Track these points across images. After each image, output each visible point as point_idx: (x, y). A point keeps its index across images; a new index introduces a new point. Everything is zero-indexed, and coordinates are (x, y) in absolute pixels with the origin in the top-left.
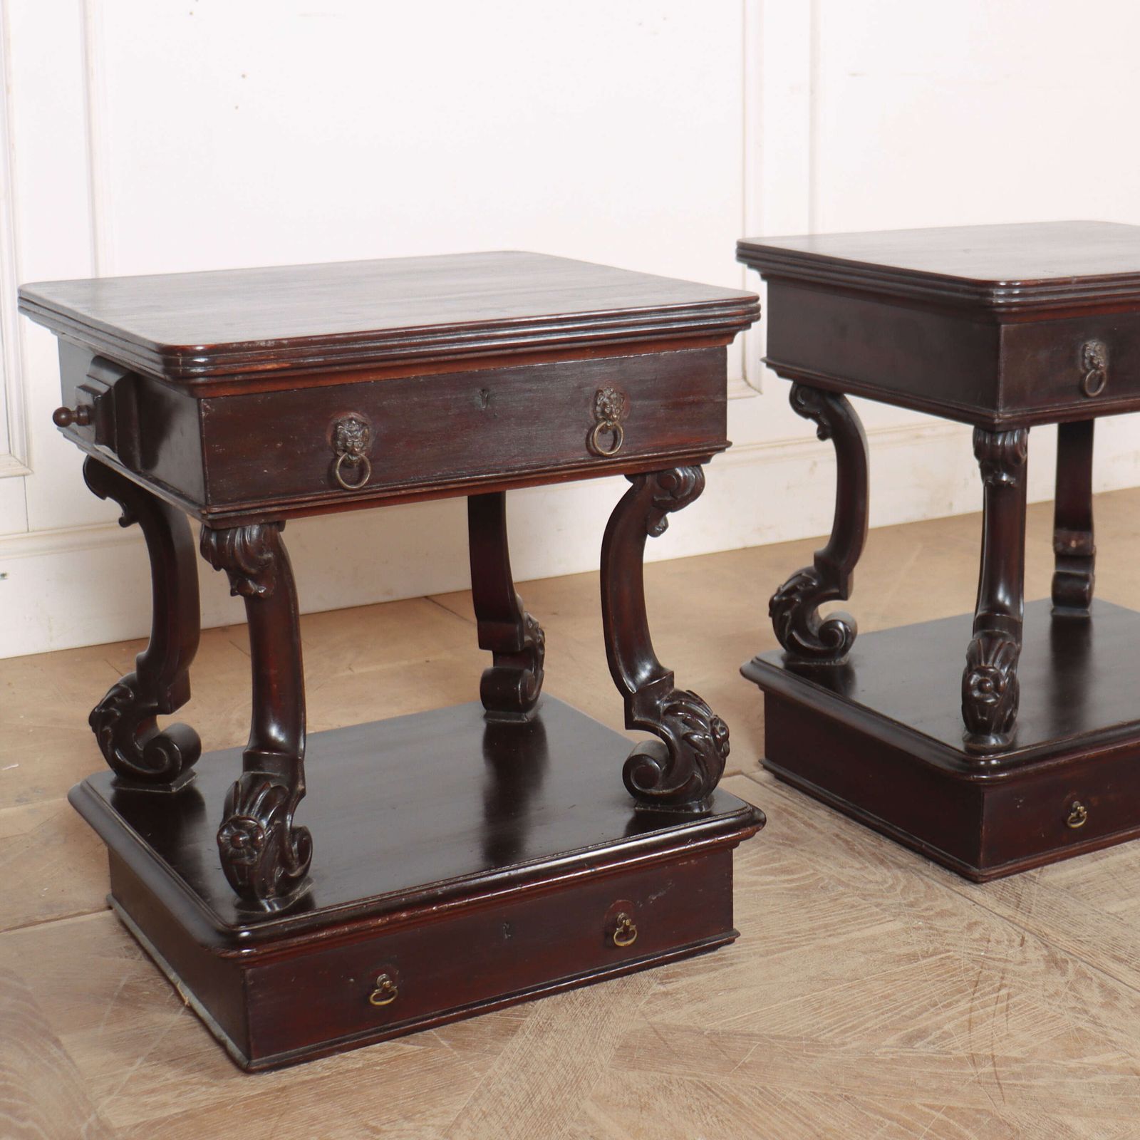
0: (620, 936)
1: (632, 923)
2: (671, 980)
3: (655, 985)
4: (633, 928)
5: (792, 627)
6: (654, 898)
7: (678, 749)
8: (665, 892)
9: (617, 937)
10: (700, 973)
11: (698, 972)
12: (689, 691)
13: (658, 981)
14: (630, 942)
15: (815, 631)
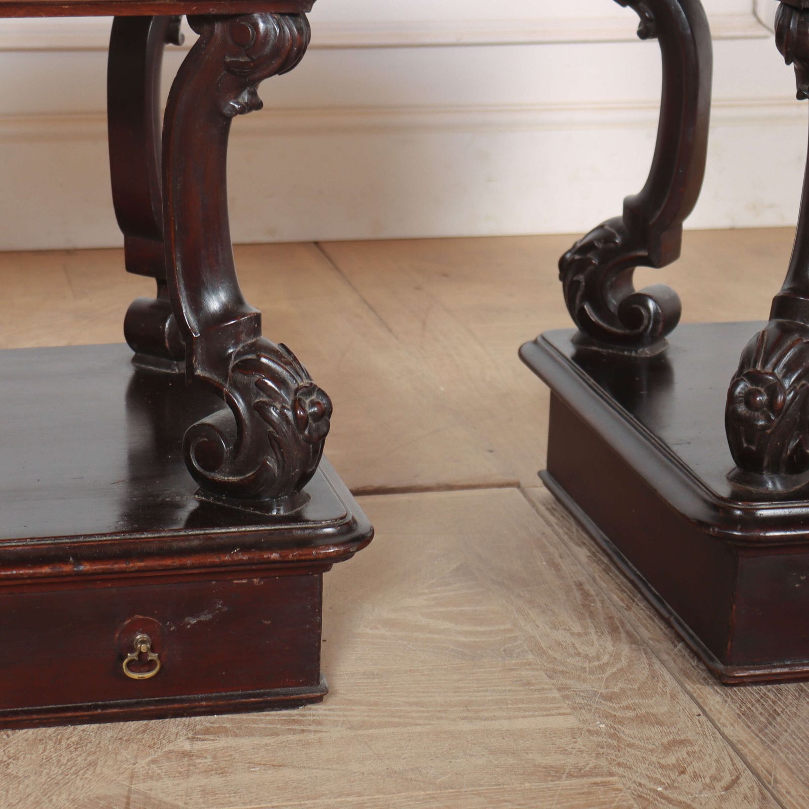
0: (131, 666)
1: (152, 649)
2: (207, 737)
3: (182, 738)
4: (153, 656)
5: (585, 298)
6: (194, 621)
7: (247, 422)
8: (210, 616)
9: (128, 665)
10: (253, 735)
11: (251, 733)
12: (282, 345)
13: (190, 735)
14: (148, 675)
15: (614, 301)
